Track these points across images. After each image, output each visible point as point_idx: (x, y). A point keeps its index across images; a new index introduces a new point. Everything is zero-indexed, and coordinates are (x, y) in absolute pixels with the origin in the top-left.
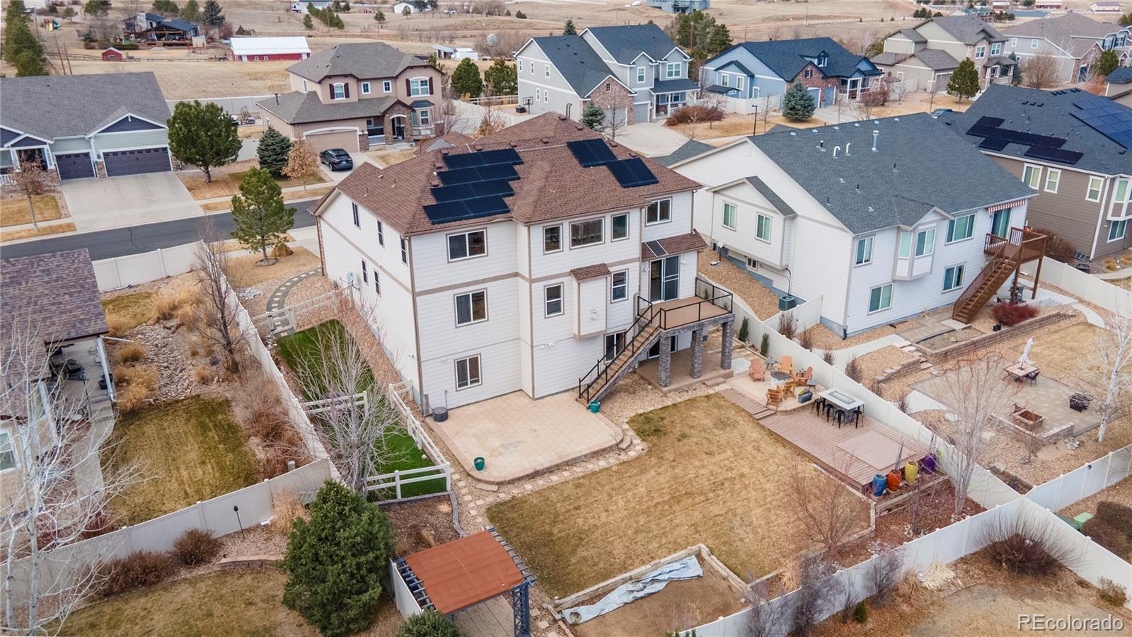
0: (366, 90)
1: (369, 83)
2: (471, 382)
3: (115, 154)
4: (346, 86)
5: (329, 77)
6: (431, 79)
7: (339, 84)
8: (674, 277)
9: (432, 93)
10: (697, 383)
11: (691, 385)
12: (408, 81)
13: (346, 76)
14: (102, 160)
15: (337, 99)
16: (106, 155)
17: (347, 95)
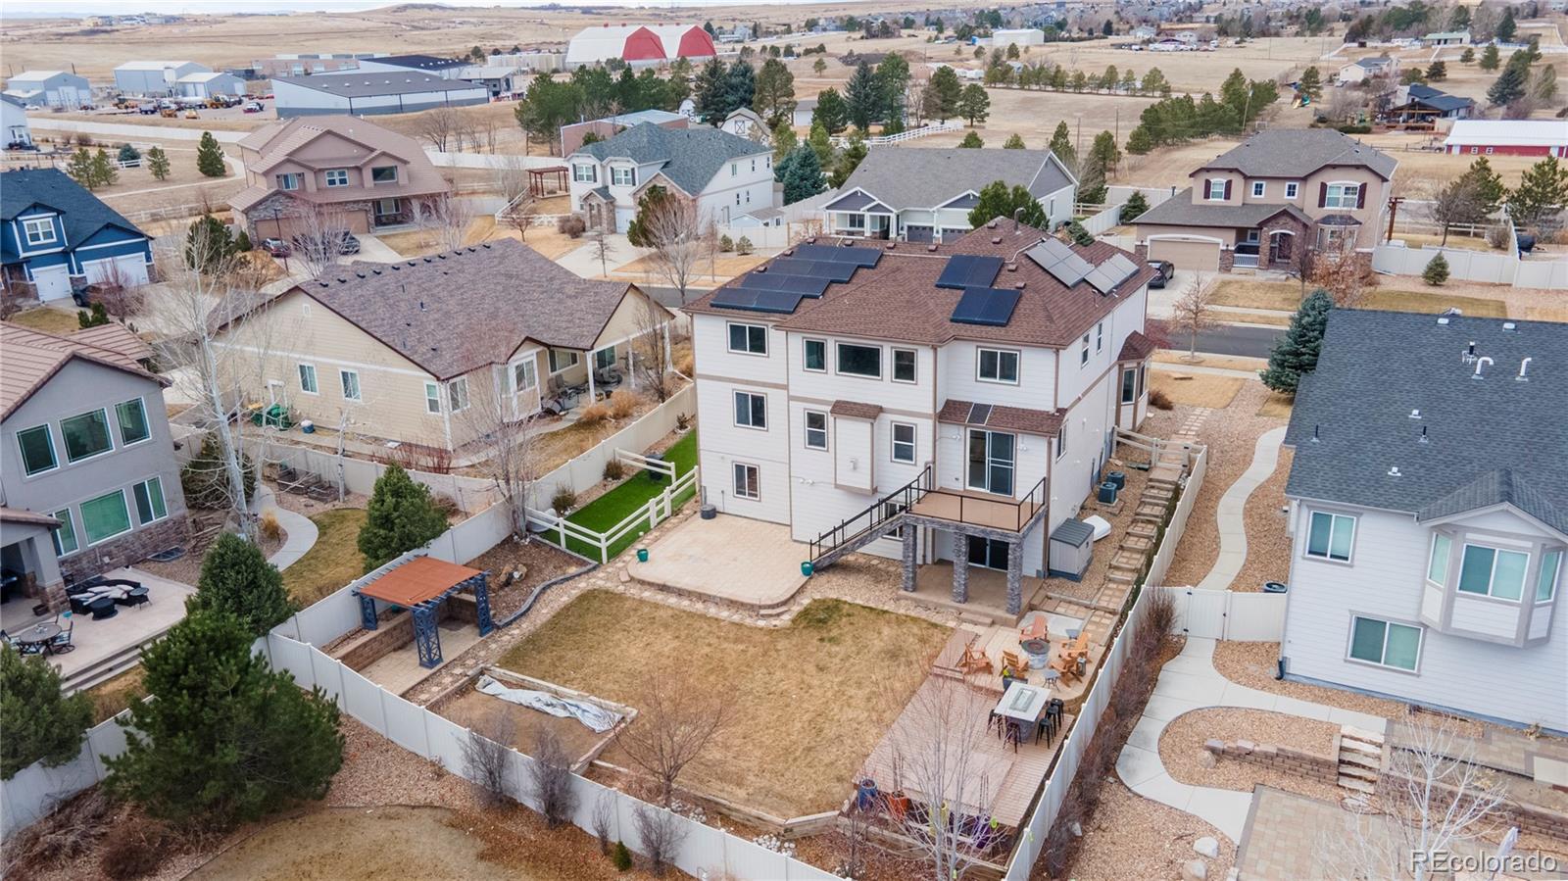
0: (1258, 191)
1: (1264, 183)
2: (750, 494)
3: (953, 231)
4: (1229, 184)
5: (1208, 170)
6: (1364, 187)
7: (1218, 181)
8: (1007, 464)
9: (1361, 205)
10: (952, 607)
11: (942, 606)
12: (1324, 187)
13: (1231, 171)
14: (940, 235)
15: (1212, 200)
16: (945, 231)
17: (1227, 196)
